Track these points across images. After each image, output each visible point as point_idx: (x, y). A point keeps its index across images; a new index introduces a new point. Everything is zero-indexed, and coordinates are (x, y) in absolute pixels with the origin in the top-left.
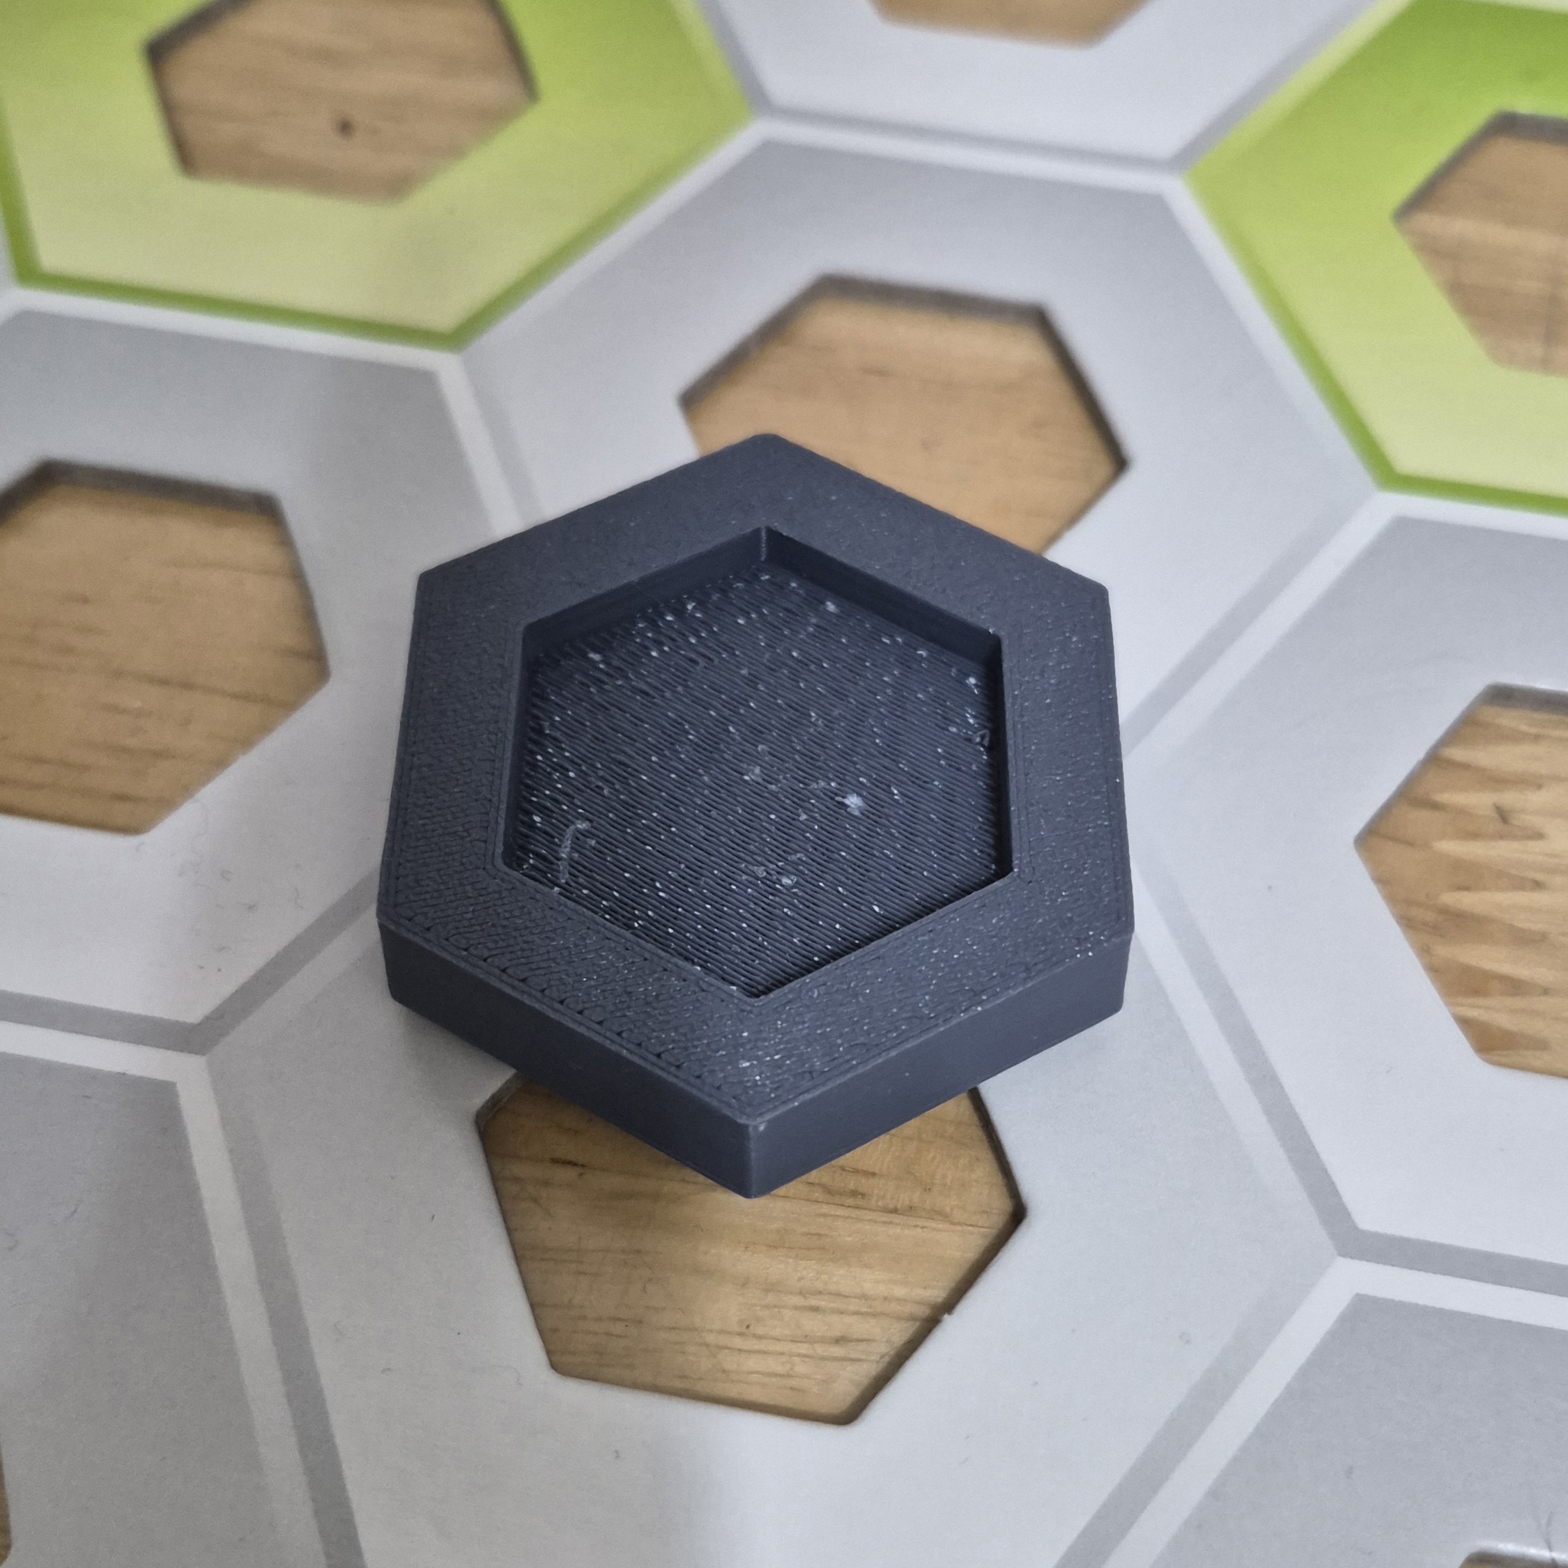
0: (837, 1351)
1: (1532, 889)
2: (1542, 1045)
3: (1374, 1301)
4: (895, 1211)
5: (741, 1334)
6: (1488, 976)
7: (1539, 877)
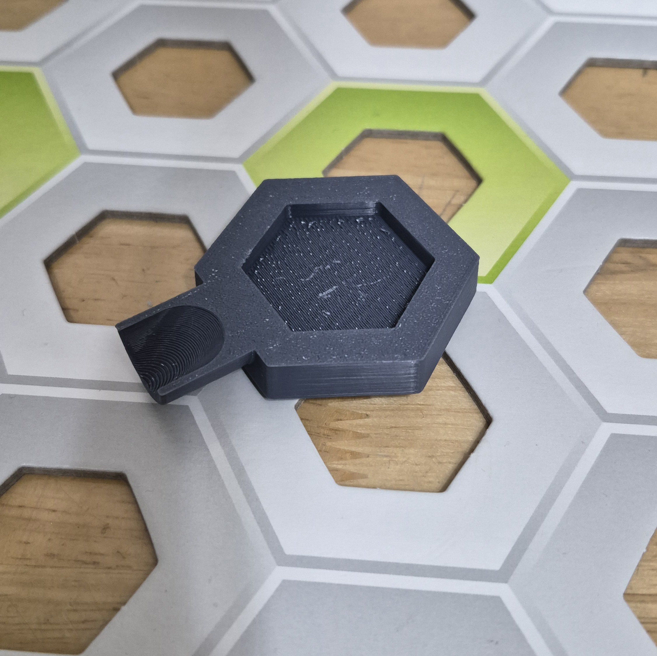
0: (83, 626)
1: (365, 418)
2: (365, 476)
3: (289, 582)
4: (109, 568)
5: (45, 623)
6: (346, 452)
7: (368, 413)
